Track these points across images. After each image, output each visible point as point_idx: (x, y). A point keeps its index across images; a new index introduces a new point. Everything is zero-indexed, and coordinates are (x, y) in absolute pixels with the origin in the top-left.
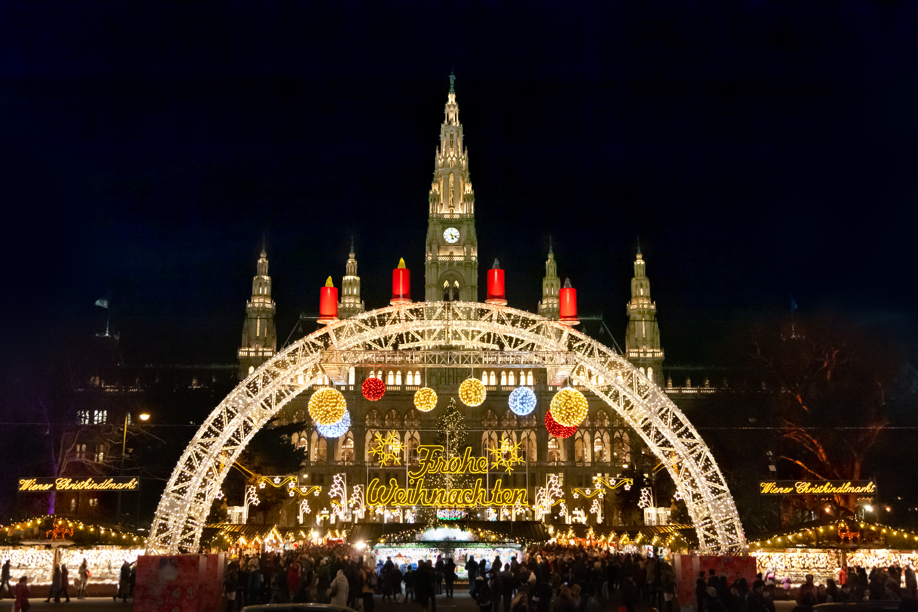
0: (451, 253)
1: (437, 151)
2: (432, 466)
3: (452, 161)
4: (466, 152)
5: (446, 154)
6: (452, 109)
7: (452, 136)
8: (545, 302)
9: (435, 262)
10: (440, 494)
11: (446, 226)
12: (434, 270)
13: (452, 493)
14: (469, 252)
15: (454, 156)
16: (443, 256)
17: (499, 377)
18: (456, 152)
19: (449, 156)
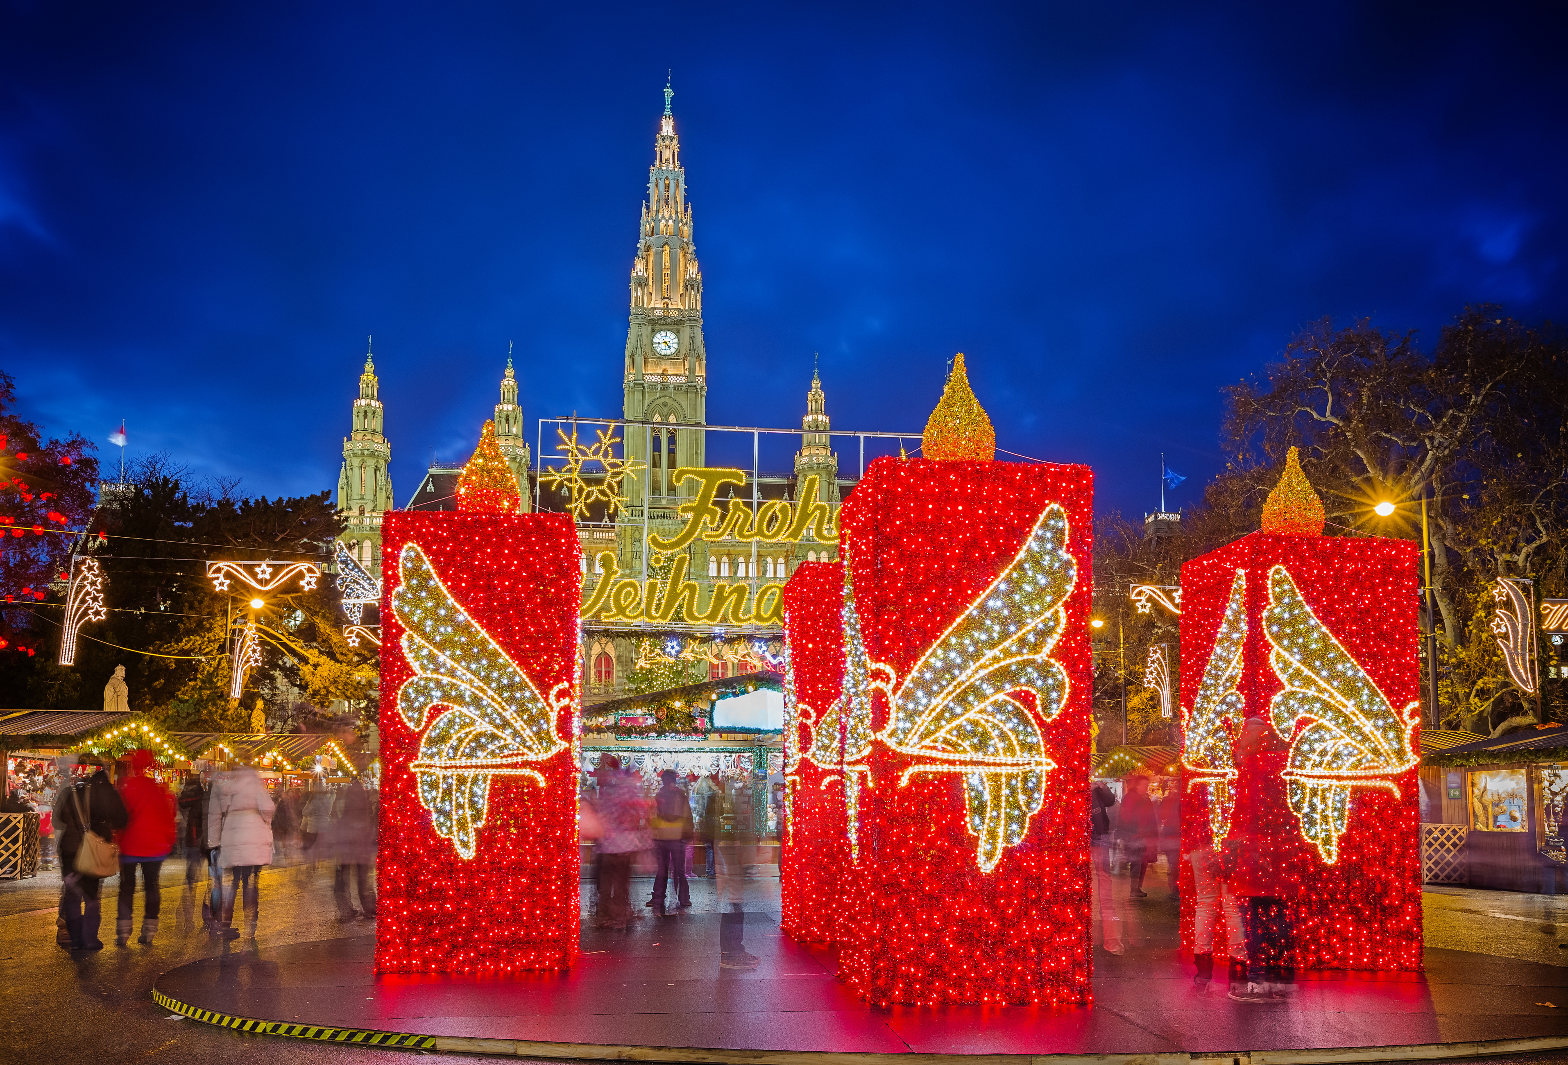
0: (665, 370)
1: (644, 210)
2: (712, 522)
3: (667, 226)
4: (690, 212)
5: (657, 212)
6: (667, 143)
7: (667, 187)
8: (805, 453)
9: (639, 384)
10: (734, 596)
11: (657, 327)
12: (638, 396)
13: (764, 593)
14: (692, 370)
15: (670, 218)
16: (652, 374)
17: (734, 566)
18: (673, 211)
19: (663, 217)
